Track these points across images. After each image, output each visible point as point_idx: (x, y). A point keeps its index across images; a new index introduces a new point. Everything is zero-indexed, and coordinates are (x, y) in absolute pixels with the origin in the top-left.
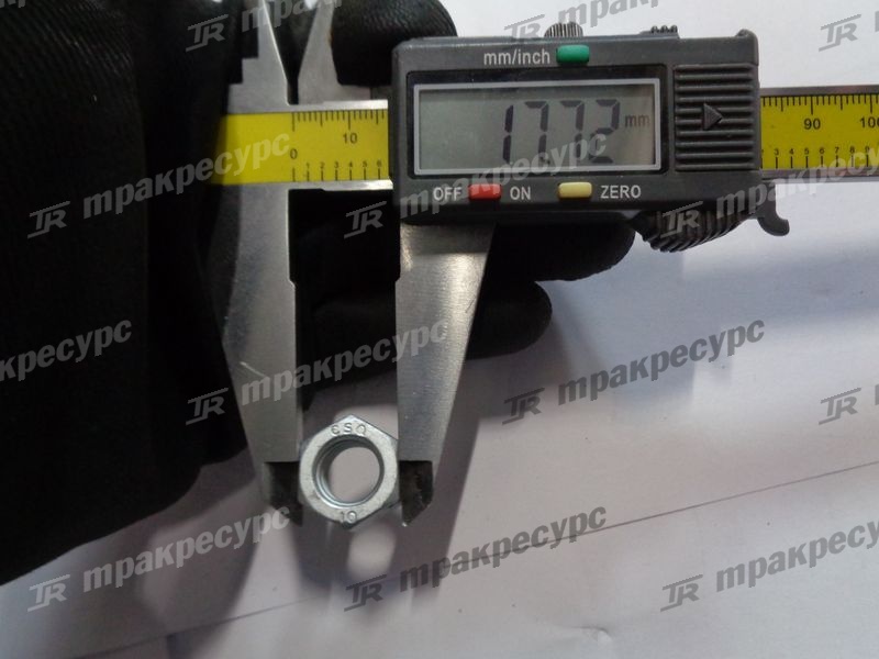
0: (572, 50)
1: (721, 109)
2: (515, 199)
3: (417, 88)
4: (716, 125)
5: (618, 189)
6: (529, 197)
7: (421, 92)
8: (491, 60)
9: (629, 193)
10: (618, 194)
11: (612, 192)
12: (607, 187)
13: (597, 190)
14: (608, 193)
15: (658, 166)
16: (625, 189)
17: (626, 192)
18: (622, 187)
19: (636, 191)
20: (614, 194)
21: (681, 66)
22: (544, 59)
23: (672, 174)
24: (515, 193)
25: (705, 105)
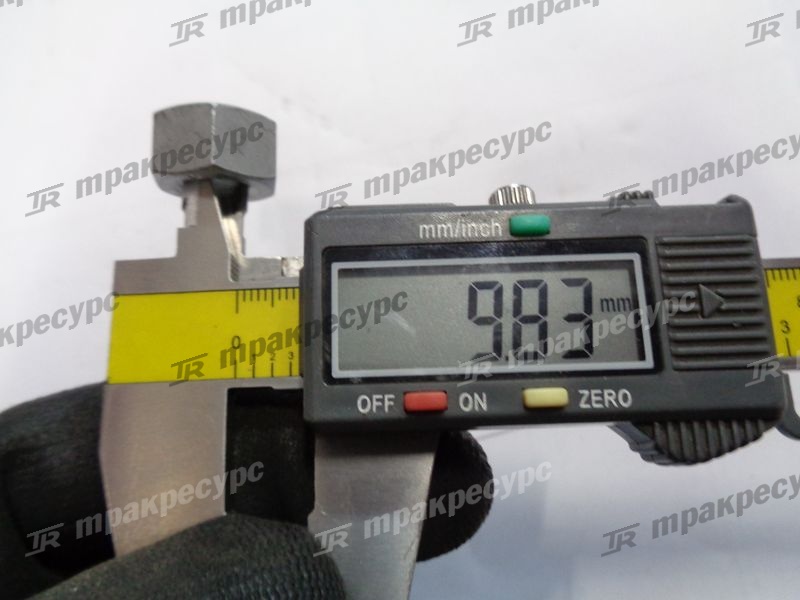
0: (530, 220)
1: (722, 290)
2: (467, 409)
3: (336, 267)
4: (719, 311)
5: (602, 395)
6: (484, 406)
7: (343, 273)
8: (428, 231)
9: (617, 400)
10: (602, 402)
11: (594, 398)
12: (586, 392)
13: (575, 397)
14: (589, 401)
15: (649, 363)
16: (610, 395)
17: (612, 399)
18: (606, 392)
19: (625, 398)
20: (597, 402)
21: (666, 239)
22: (494, 229)
23: (669, 373)
24: (466, 401)
25: (702, 286)
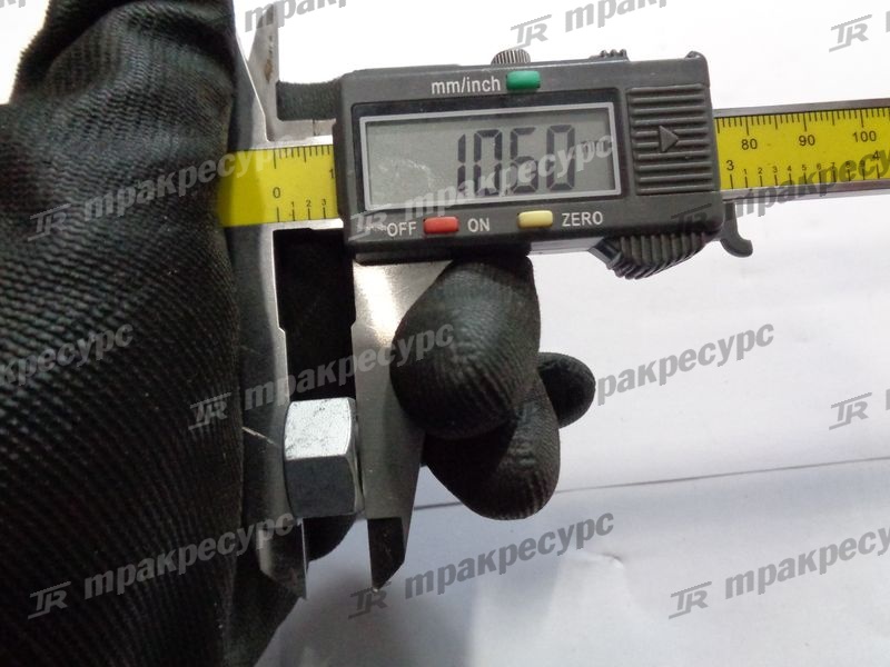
0: (522, 76)
1: (678, 130)
2: (474, 231)
3: (363, 120)
4: (673, 147)
5: (580, 216)
6: (488, 228)
7: (368, 124)
8: (439, 88)
9: (591, 219)
10: (580, 221)
11: (573, 219)
12: (568, 215)
13: (558, 218)
14: (569, 221)
15: (618, 191)
16: (586, 216)
17: (587, 219)
18: (583, 214)
19: (598, 218)
20: (576, 222)
21: (635, 89)
22: (495, 86)
23: (633, 199)
24: (473, 225)
25: (661, 127)
